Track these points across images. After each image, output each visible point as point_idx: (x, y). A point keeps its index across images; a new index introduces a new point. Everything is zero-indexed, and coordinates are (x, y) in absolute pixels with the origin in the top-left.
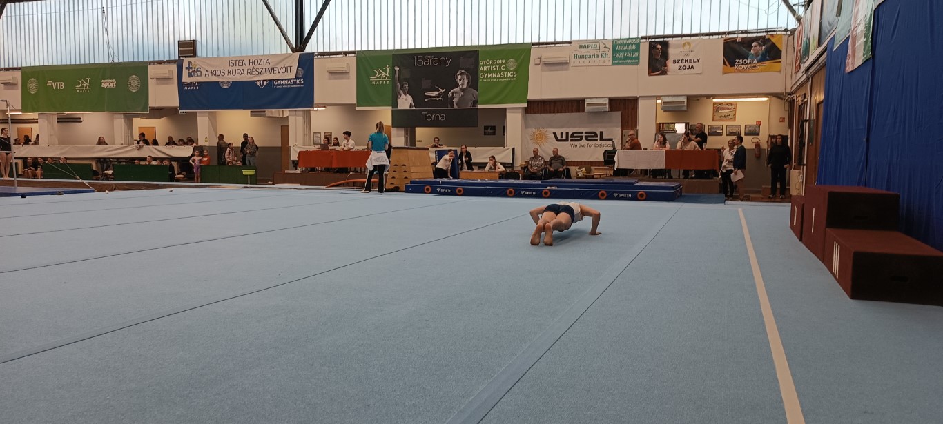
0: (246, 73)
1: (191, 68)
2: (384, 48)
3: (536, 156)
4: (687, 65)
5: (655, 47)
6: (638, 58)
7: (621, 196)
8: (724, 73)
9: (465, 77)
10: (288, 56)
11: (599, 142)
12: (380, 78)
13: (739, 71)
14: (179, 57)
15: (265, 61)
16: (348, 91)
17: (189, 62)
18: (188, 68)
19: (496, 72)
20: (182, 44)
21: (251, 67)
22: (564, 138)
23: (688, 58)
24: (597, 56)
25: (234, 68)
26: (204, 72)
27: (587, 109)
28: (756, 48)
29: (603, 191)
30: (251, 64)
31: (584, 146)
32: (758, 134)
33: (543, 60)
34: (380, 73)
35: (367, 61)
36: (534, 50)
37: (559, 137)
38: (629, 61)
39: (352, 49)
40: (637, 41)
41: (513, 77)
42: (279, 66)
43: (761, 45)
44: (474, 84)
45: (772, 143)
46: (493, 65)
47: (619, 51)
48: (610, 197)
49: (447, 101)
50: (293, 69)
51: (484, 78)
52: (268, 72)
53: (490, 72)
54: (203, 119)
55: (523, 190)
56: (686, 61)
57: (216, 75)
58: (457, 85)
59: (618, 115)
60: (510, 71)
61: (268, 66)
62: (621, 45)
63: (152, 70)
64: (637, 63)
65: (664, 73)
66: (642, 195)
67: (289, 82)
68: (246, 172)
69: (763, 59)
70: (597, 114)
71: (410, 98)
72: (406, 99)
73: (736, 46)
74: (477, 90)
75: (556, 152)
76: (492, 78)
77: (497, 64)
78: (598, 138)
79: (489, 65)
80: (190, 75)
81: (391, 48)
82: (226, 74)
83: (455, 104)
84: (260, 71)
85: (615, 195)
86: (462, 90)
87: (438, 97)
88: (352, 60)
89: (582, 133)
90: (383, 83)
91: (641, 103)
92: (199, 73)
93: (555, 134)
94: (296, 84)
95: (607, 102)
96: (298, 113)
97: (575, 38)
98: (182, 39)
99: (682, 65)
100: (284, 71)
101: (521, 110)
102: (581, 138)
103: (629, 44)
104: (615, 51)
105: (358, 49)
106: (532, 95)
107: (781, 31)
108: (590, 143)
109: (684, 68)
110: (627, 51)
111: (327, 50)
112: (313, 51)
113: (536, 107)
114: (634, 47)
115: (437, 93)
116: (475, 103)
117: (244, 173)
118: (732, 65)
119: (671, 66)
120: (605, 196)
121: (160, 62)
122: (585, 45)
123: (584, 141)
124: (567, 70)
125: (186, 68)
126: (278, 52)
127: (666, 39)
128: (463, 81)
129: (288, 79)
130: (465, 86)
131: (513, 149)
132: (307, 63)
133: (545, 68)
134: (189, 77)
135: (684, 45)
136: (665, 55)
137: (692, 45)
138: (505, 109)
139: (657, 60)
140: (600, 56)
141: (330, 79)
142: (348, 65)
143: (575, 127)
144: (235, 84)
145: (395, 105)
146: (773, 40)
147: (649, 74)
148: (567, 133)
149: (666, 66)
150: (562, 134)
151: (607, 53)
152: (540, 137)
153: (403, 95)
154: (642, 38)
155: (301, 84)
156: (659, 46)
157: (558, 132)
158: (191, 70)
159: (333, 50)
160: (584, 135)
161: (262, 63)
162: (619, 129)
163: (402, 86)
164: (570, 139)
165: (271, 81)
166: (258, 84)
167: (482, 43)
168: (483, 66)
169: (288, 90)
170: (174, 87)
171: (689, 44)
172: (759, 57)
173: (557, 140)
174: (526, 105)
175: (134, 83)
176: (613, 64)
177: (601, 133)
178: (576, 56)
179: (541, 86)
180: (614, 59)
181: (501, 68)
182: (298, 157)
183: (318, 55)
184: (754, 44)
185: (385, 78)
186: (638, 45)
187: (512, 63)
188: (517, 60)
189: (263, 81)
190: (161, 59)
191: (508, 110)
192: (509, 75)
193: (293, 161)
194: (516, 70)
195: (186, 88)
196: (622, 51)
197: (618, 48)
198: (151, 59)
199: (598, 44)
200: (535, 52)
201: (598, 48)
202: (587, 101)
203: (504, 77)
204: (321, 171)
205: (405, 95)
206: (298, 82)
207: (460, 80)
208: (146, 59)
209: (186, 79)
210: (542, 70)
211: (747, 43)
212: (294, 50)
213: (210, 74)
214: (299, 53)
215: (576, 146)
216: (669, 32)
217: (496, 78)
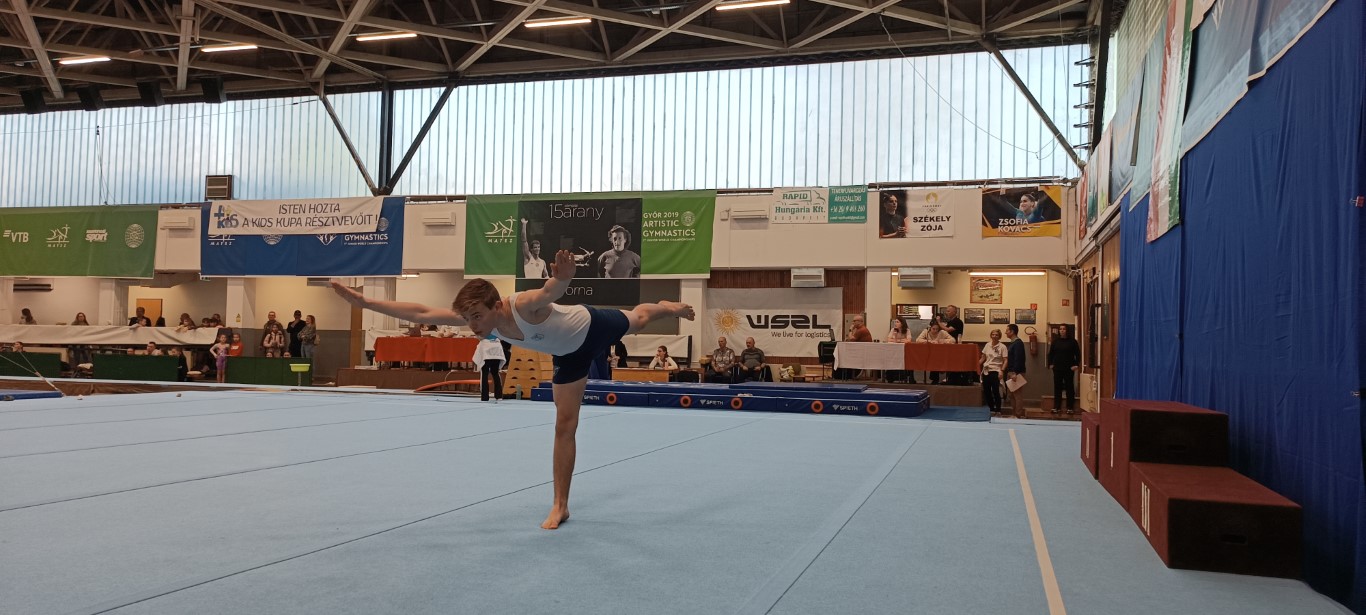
0: (303, 223)
1: (223, 215)
2: (507, 191)
3: (723, 348)
4: (933, 224)
5: (888, 199)
6: (865, 213)
7: (843, 408)
8: (984, 237)
9: (622, 235)
10: (366, 201)
11: (811, 330)
12: (500, 233)
13: (1005, 234)
14: (206, 199)
15: (333, 207)
16: (452, 252)
17: (221, 207)
18: (218, 215)
19: (667, 228)
20: (212, 180)
21: (312, 215)
22: (763, 323)
23: (934, 215)
24: (808, 211)
25: (287, 217)
26: (241, 221)
27: (794, 283)
28: (1027, 204)
29: (818, 401)
30: (312, 211)
31: (791, 335)
32: (1034, 322)
33: (732, 213)
34: (500, 227)
35: (482, 210)
36: (719, 200)
37: (755, 322)
38: (853, 218)
39: (460, 192)
40: (862, 190)
41: (690, 237)
42: (353, 215)
43: (1032, 200)
44: (634, 244)
45: (1053, 334)
46: (662, 219)
47: (838, 204)
48: (828, 410)
49: (595, 267)
50: (373, 218)
51: (649, 237)
52: (336, 223)
53: (658, 229)
54: (235, 290)
55: (703, 398)
56: (932, 219)
57: (260, 225)
58: (610, 246)
59: (837, 293)
60: (686, 228)
61: (337, 214)
62: (840, 195)
63: (165, 218)
64: (864, 221)
65: (902, 235)
66: (872, 408)
67: (367, 238)
68: (297, 367)
69: (1036, 219)
70: (808, 290)
71: (542, 263)
72: (537, 265)
73: (999, 200)
74: (639, 253)
75: (751, 343)
76: (661, 237)
77: (668, 218)
78: (811, 324)
79: (657, 219)
80: (220, 225)
81: (517, 191)
82: (274, 225)
83: (607, 273)
84: (324, 221)
85: (836, 407)
86: (618, 253)
87: (583, 262)
88: (460, 208)
89: (788, 316)
90: (503, 241)
91: (870, 276)
92: (234, 223)
93: (749, 317)
94: (377, 241)
95: (823, 274)
96: (377, 282)
97: (777, 184)
98: (213, 173)
99: (926, 224)
100: (360, 222)
101: (701, 284)
102: (786, 324)
103: (851, 195)
104: (832, 203)
105: (470, 192)
106: (717, 262)
107: (1059, 181)
108: (800, 331)
109: (929, 228)
110: (849, 203)
111: (424, 193)
112: (404, 194)
113: (722, 278)
114: (858, 199)
115: (581, 257)
116: (637, 271)
117: (293, 369)
118: (995, 225)
119: (911, 225)
120: (820, 410)
121: (176, 206)
122: (791, 194)
123: (790, 329)
124: (766, 228)
125: (216, 215)
126: (353, 195)
127: (902, 188)
128: (619, 240)
129: (366, 234)
130: (622, 248)
131: (690, 338)
132: (394, 211)
133: (735, 224)
134: (219, 227)
135: (928, 197)
136: (902, 211)
137: (939, 197)
138: (678, 282)
139: (892, 216)
140: (812, 210)
141: (426, 234)
142: (454, 216)
143: (777, 308)
144: (287, 238)
145: (520, 272)
146: (1049, 193)
147: (881, 236)
148: (767, 317)
149: (903, 224)
150: (759, 317)
151: (822, 205)
152: (727, 322)
153: (532, 258)
154: (871, 186)
155: (384, 241)
156: (894, 198)
157: (754, 314)
158: (222, 218)
159: (433, 193)
160: (790, 319)
161: (328, 209)
162: (839, 313)
163: (531, 247)
164: (770, 324)
165: (340, 236)
166: (321, 239)
167: (647, 188)
168: (648, 220)
169: (365, 248)
170: (194, 244)
171: (935, 195)
172: (1031, 216)
173: (753, 326)
174: (708, 276)
175: (134, 235)
176: (830, 221)
177: (815, 317)
178: (778, 210)
179: (730, 250)
180: (831, 214)
181: (673, 223)
182: (376, 346)
183: (411, 200)
184: (1023, 198)
185: (506, 234)
186: (864, 196)
187: (689, 217)
188: (695, 212)
189: (329, 235)
190: (179, 201)
191: (683, 283)
192: (685, 233)
193: (368, 352)
194: (695, 227)
195: (213, 244)
196: (843, 204)
197: (836, 199)
198: (164, 201)
199: (808, 193)
200: (721, 203)
201: (809, 199)
202: (794, 273)
203: (677, 237)
204: (409, 367)
205: (536, 258)
206: (379, 237)
207: (615, 239)
208: (156, 201)
209: (213, 230)
210: (731, 228)
211: (1014, 197)
212: (376, 192)
213: (251, 224)
214: (381, 198)
215: (779, 335)
216: (907, 179)
217: (666, 237)
